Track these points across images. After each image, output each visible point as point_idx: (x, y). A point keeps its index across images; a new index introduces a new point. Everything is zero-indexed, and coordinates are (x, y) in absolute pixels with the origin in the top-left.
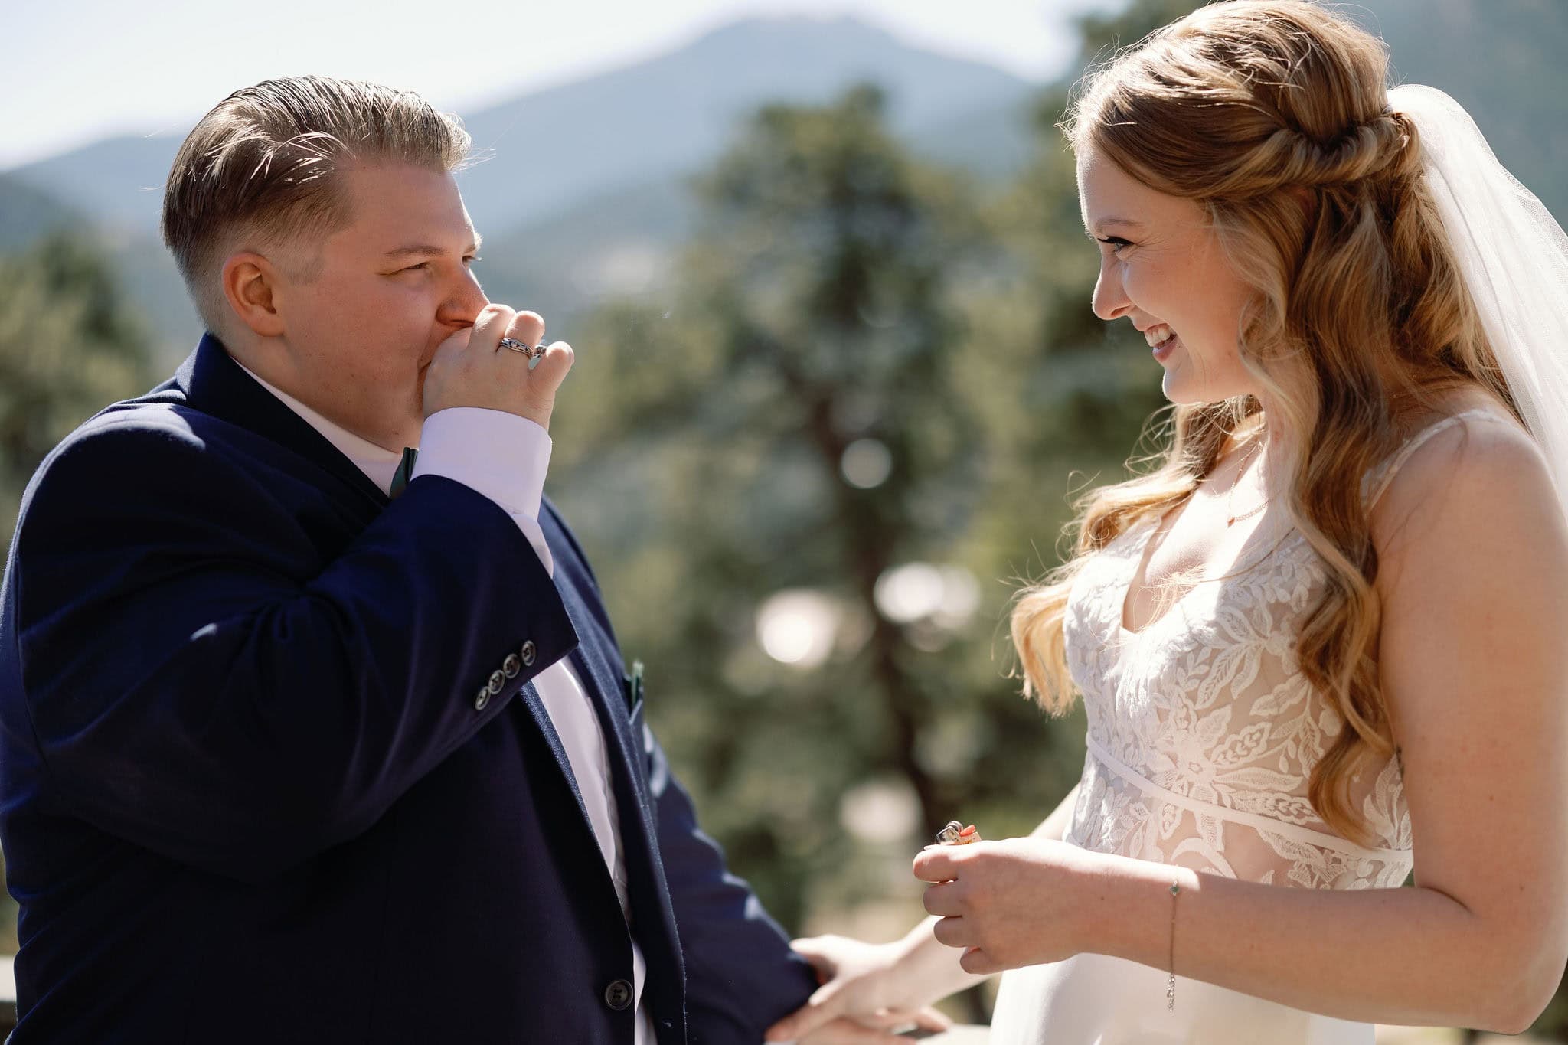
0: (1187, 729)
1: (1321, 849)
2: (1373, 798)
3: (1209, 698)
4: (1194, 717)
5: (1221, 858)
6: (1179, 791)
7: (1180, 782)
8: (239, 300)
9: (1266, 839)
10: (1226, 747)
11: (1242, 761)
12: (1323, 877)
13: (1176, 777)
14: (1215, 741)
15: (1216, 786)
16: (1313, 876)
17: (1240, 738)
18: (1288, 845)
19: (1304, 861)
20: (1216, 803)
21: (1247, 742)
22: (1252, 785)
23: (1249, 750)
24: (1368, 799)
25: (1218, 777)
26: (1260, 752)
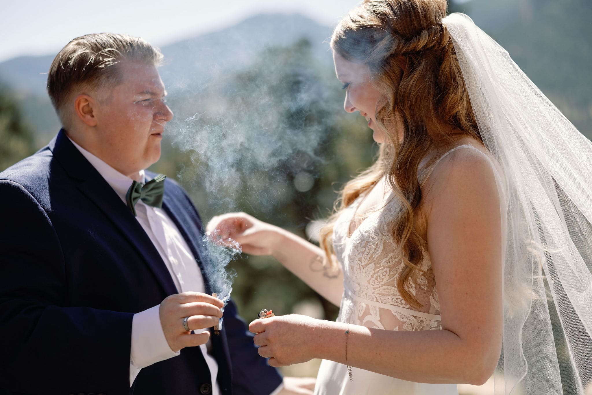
0: (360, 273)
1: (415, 317)
2: (433, 296)
3: (366, 260)
4: (362, 268)
5: (379, 322)
6: (363, 297)
7: (363, 293)
8: (80, 112)
9: (395, 314)
10: (374, 279)
11: (381, 284)
12: (417, 328)
13: (361, 292)
14: (370, 277)
15: (374, 294)
16: (413, 328)
17: (378, 275)
18: (403, 316)
19: (409, 322)
20: (376, 301)
21: (381, 276)
22: (386, 293)
23: (382, 279)
24: (431, 297)
25: (375, 291)
26: (387, 280)
